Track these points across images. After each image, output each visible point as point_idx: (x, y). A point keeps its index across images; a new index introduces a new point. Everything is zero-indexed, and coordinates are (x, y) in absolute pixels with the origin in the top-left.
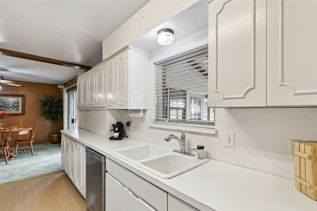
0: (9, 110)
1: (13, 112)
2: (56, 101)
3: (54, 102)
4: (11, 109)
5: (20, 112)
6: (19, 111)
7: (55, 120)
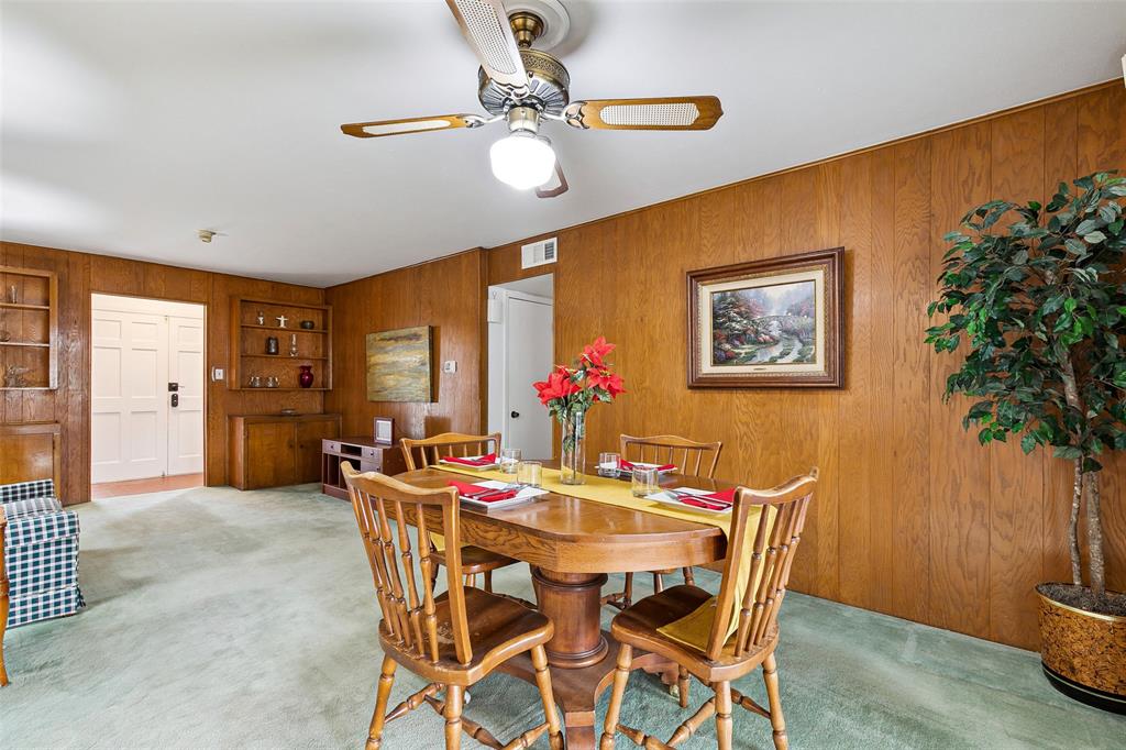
0: (767, 360)
1: (787, 368)
2: (1097, 238)
3: (1072, 247)
4: (776, 351)
5: (818, 368)
6: (813, 360)
7: (1084, 448)
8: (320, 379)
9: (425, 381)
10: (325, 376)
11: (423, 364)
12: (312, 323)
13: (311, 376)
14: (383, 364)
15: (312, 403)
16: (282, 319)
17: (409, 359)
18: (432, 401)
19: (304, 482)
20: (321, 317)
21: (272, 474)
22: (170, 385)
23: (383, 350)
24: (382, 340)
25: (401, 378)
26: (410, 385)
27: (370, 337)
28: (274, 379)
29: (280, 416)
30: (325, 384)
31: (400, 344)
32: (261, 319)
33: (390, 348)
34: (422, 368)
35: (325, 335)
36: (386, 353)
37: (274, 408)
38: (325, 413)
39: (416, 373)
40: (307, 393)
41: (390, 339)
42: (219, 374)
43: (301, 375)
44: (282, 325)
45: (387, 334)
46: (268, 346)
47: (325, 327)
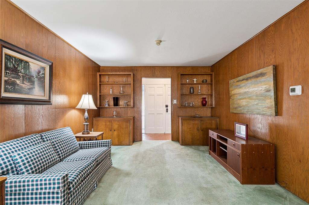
8: (210, 103)
9: (271, 102)
10: (212, 101)
11: (268, 91)
12: (206, 80)
13: (206, 102)
14: (238, 94)
15: (206, 112)
16: (195, 80)
17: (256, 89)
18: (276, 115)
19: (203, 145)
20: (210, 78)
21: (191, 140)
22: (166, 105)
23: (239, 87)
24: (238, 81)
25: (250, 101)
26: (257, 104)
27: (231, 81)
28: (192, 103)
29: (194, 118)
30: (211, 105)
31: (249, 81)
32: (188, 81)
33: (243, 85)
34: (268, 93)
35: (211, 84)
36: (241, 88)
37: (193, 114)
38: (212, 116)
39: (262, 97)
40: (205, 108)
41: (243, 80)
42: (175, 102)
43: (202, 101)
44: (195, 82)
45: (241, 78)
46: (190, 90)
47: (211, 81)
